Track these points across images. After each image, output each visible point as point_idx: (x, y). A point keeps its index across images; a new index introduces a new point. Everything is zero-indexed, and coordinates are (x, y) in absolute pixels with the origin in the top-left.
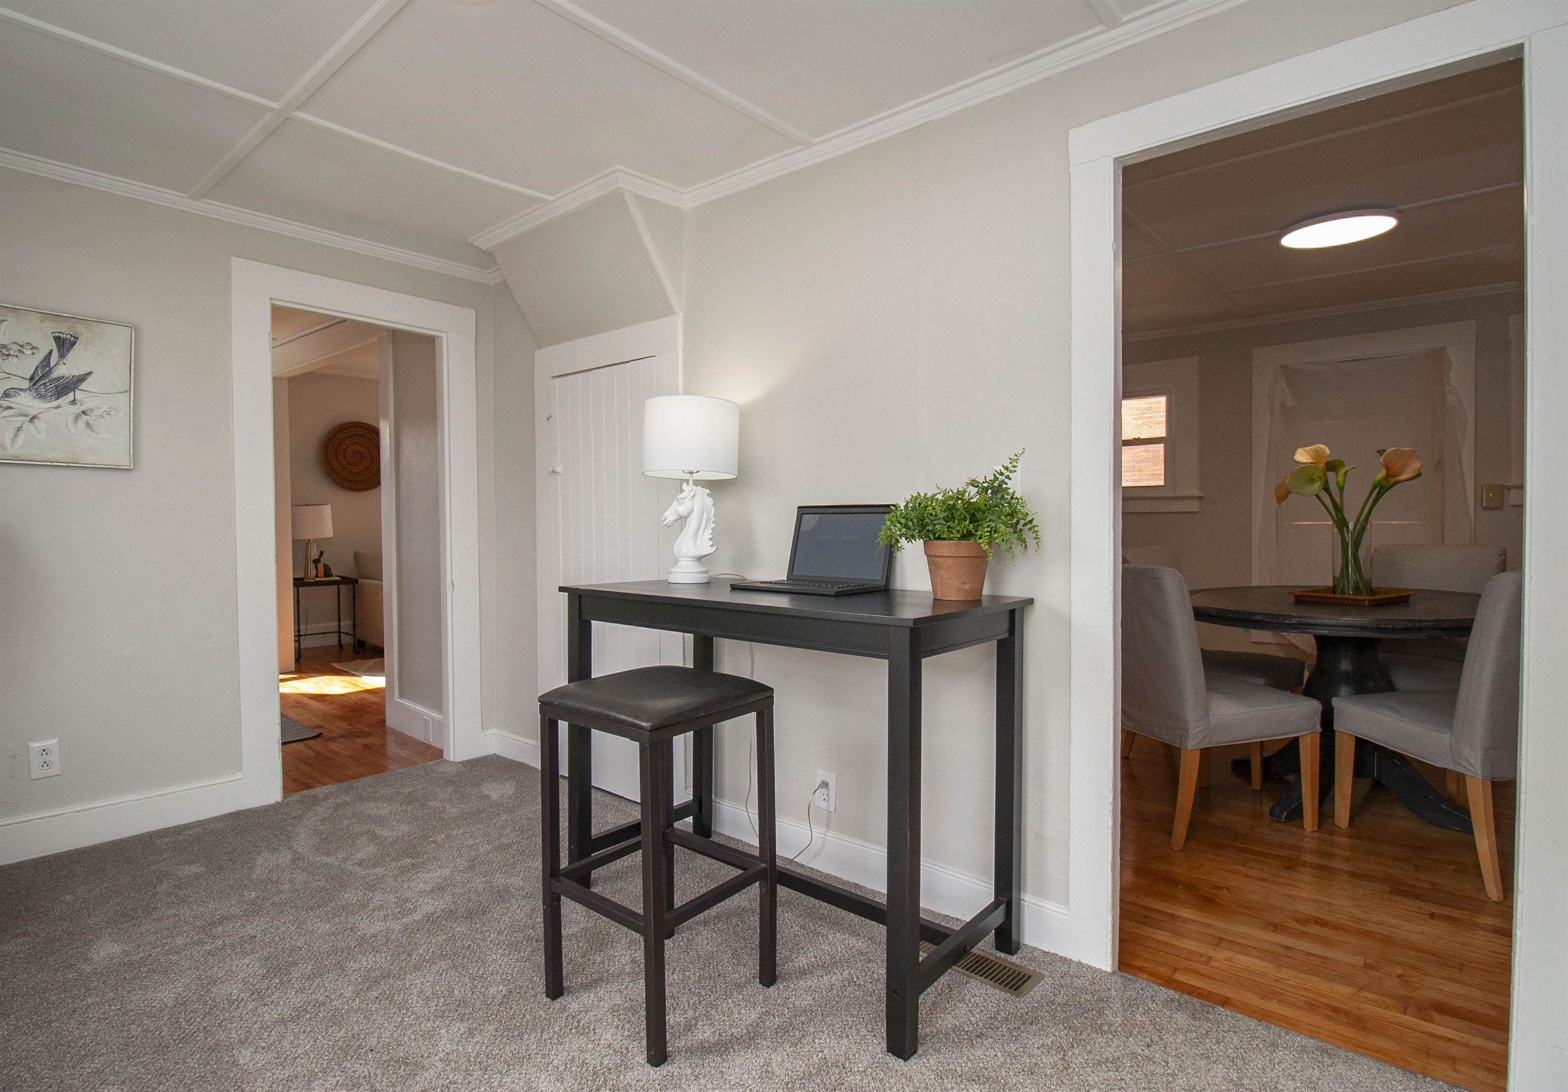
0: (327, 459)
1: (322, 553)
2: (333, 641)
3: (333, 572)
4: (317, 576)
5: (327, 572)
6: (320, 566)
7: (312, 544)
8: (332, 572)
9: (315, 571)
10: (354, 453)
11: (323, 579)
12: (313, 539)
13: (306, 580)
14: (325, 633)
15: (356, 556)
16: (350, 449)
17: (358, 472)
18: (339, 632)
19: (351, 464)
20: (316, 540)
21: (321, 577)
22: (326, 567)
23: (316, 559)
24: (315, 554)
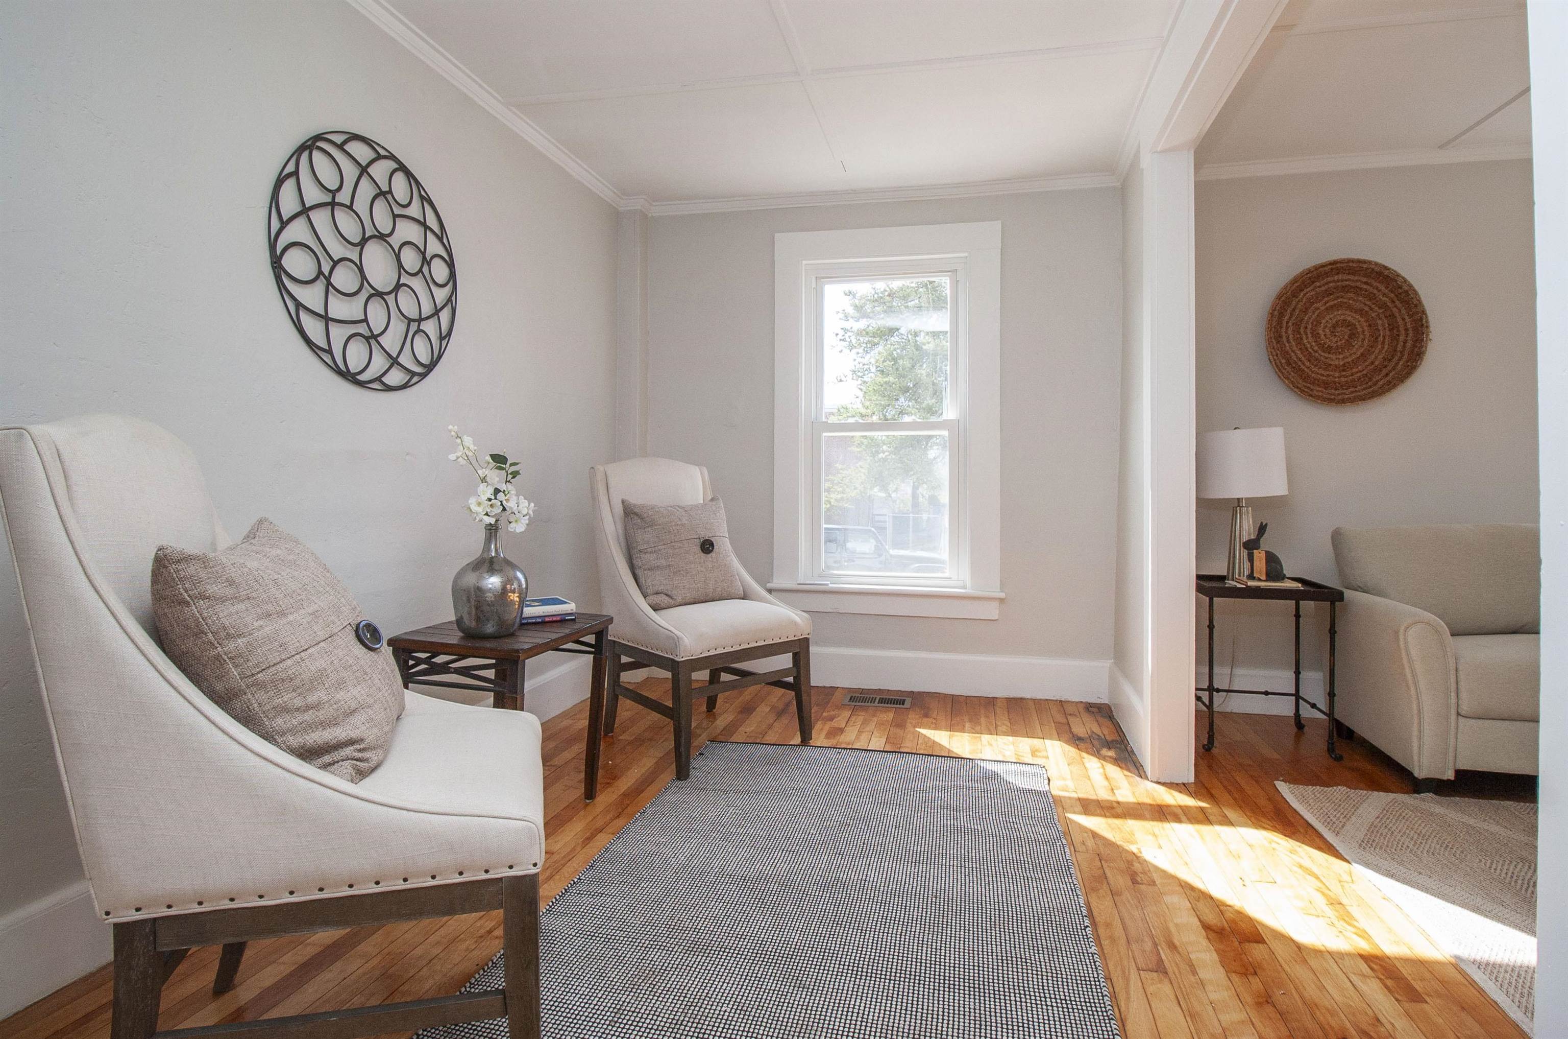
0: (1278, 342)
1: (1262, 529)
2: (1284, 708)
3: (1287, 572)
4: (1251, 577)
5: (1274, 570)
6: (1259, 557)
7: (1244, 509)
8: (1285, 572)
9: (1247, 565)
10: (1334, 327)
11: (1263, 584)
12: (1247, 499)
13: (1230, 583)
14: (1266, 693)
15: (1337, 538)
16: (1327, 318)
17: (1344, 365)
18: (1297, 696)
19: (1329, 350)
20: (1251, 501)
21: (1259, 580)
22: (1272, 560)
23: (1249, 541)
24: (1247, 528)
